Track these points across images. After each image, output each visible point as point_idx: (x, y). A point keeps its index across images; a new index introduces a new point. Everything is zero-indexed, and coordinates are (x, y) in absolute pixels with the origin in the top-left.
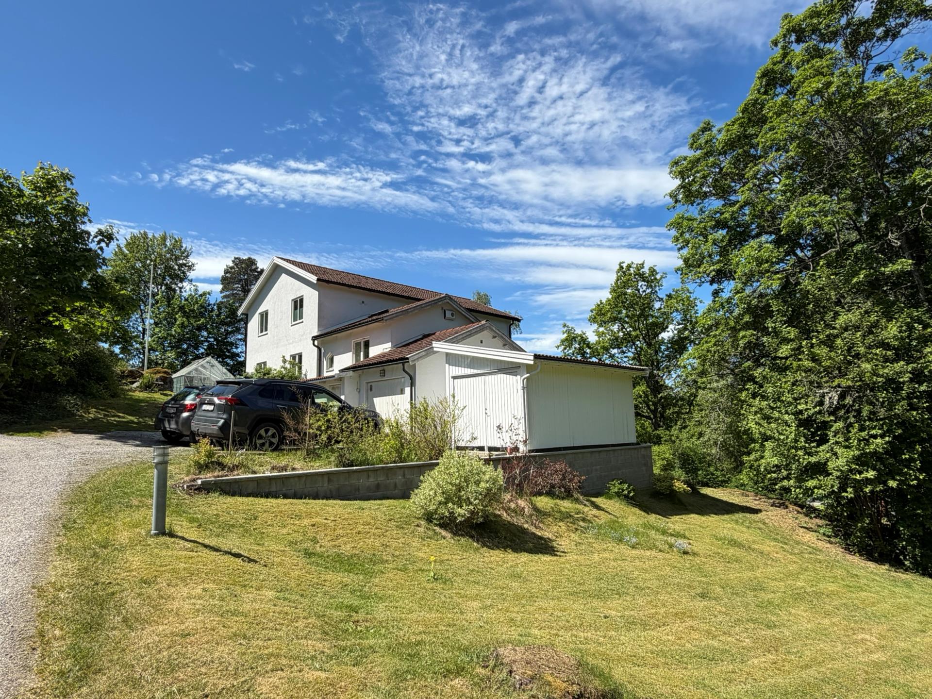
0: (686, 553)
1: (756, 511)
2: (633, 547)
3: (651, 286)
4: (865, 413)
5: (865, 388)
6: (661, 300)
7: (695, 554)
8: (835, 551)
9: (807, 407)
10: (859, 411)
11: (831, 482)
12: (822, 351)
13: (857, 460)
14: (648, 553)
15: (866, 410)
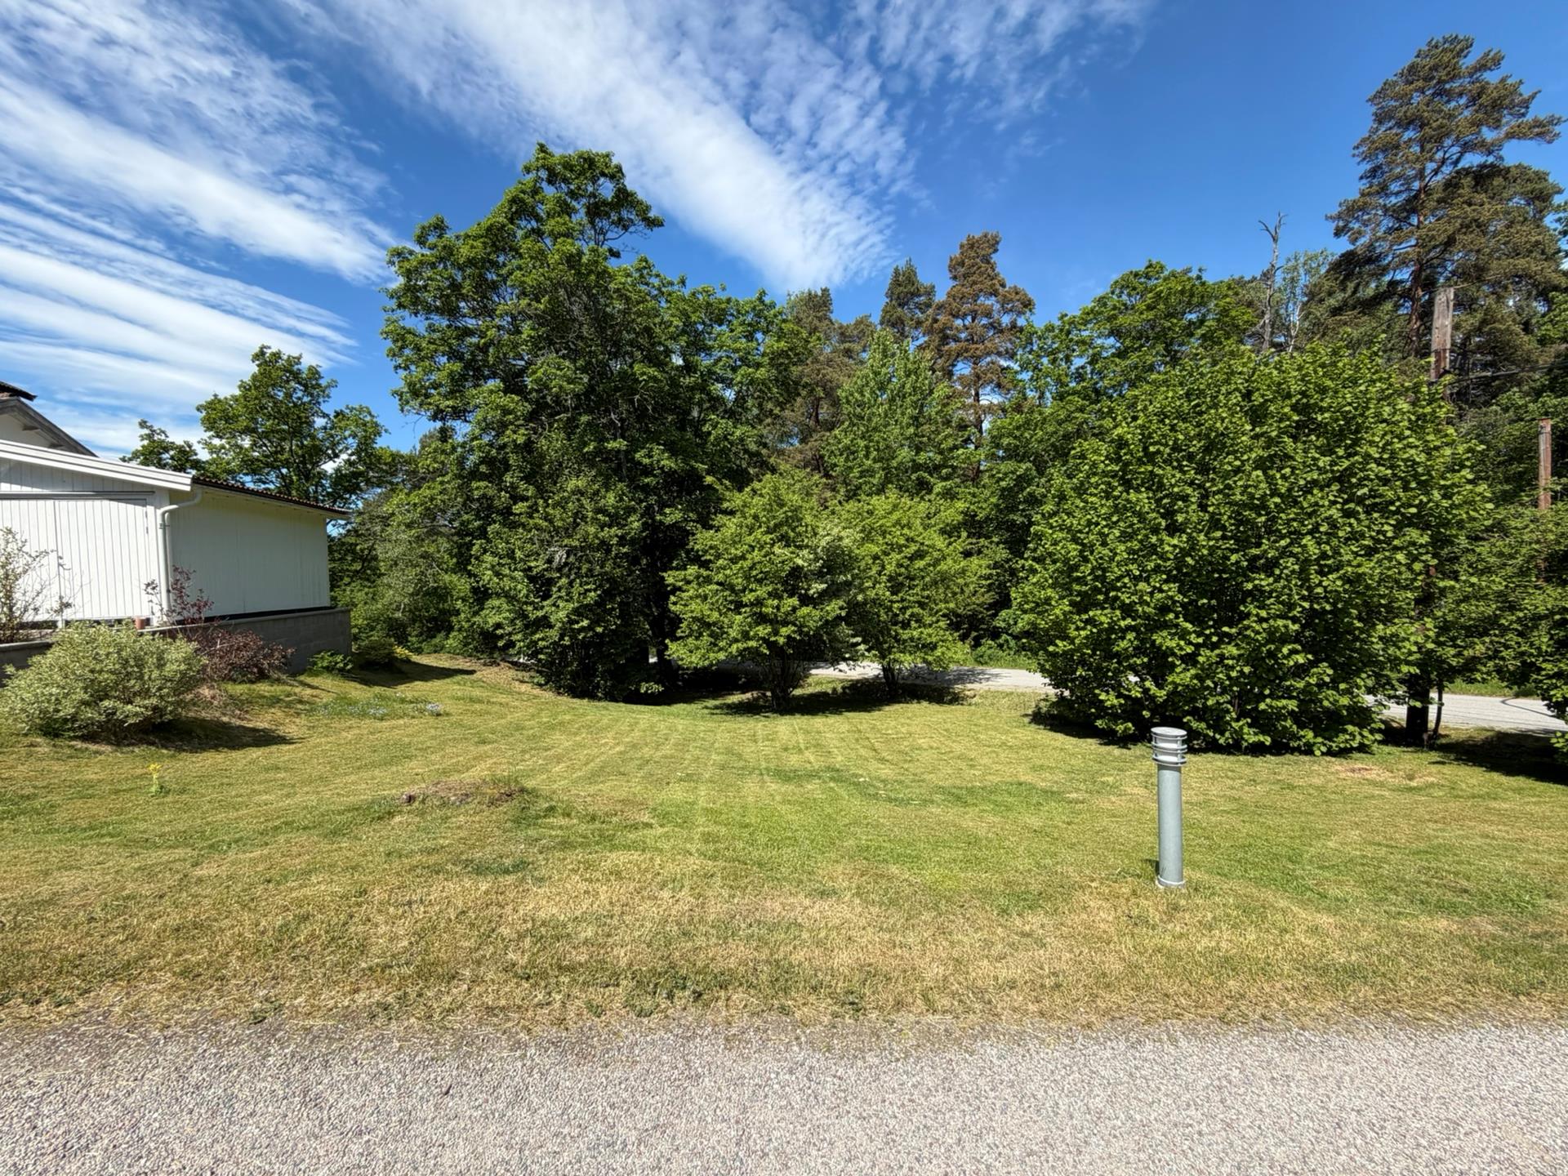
0: (439, 715)
1: (472, 672)
2: (382, 719)
3: (312, 395)
4: (584, 571)
5: (586, 546)
6: (325, 415)
7: (448, 714)
8: (548, 695)
9: (538, 565)
10: (579, 568)
11: (554, 634)
12: (556, 513)
13: (576, 611)
14: (401, 722)
15: (585, 567)
